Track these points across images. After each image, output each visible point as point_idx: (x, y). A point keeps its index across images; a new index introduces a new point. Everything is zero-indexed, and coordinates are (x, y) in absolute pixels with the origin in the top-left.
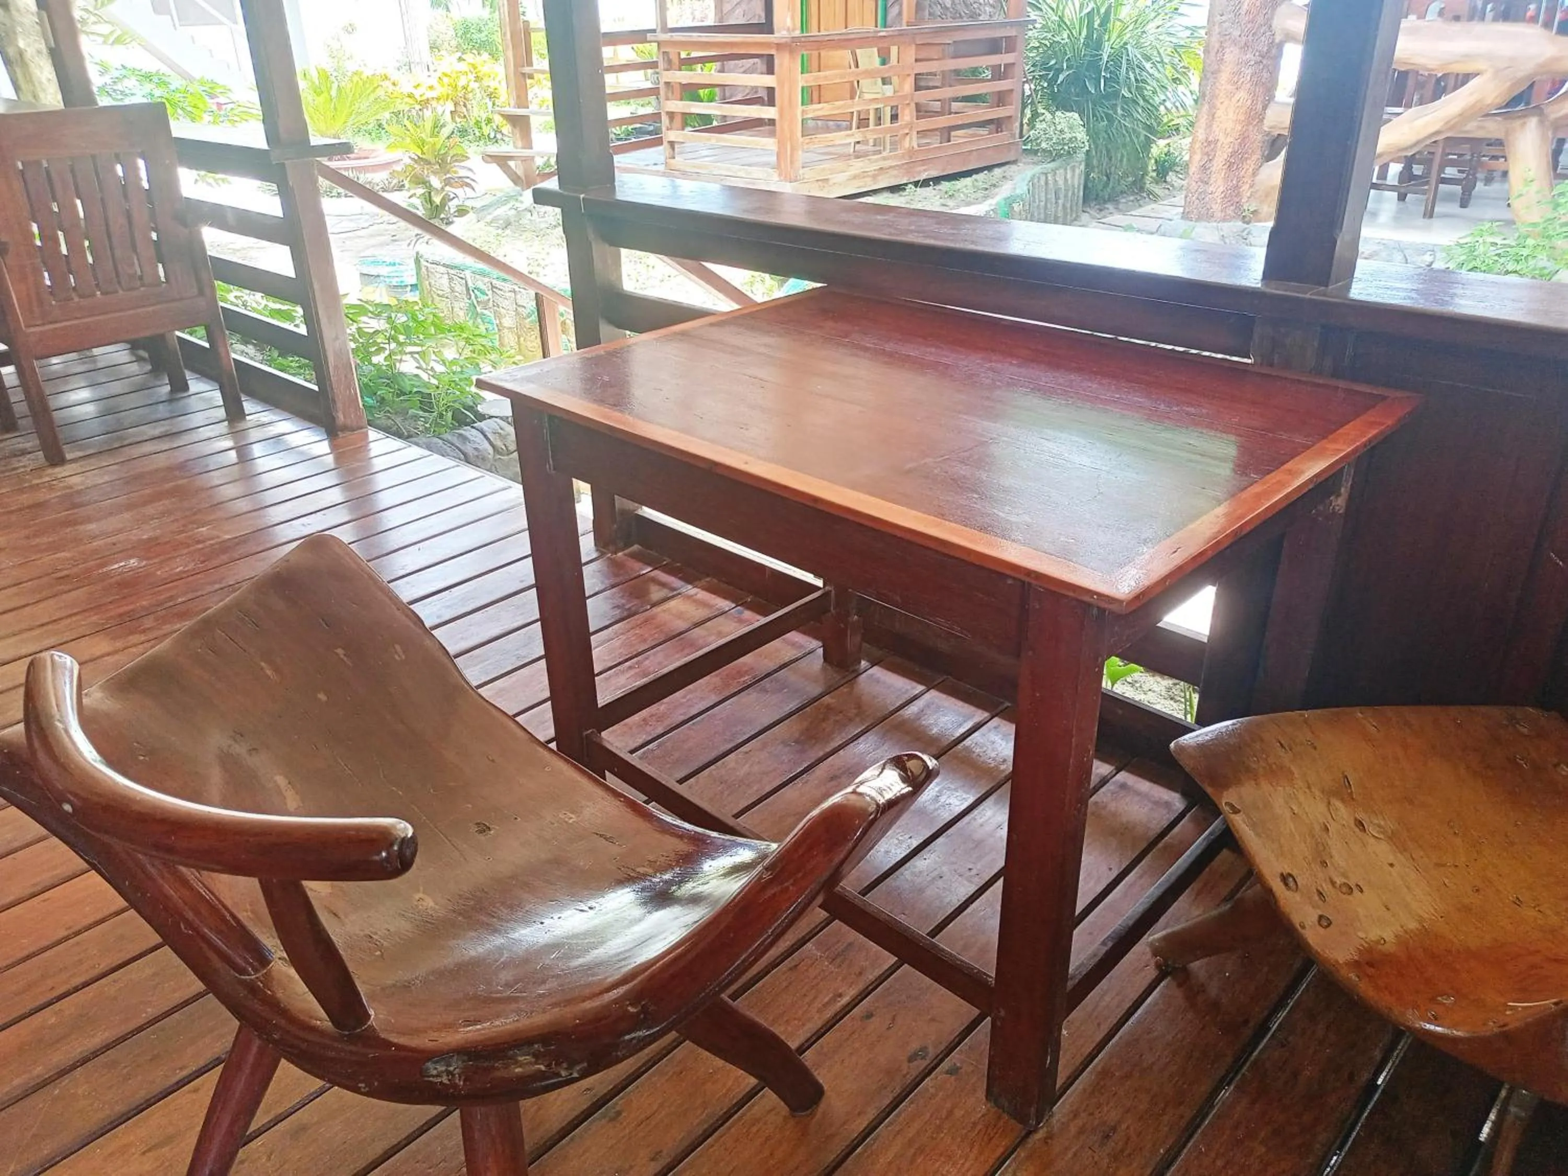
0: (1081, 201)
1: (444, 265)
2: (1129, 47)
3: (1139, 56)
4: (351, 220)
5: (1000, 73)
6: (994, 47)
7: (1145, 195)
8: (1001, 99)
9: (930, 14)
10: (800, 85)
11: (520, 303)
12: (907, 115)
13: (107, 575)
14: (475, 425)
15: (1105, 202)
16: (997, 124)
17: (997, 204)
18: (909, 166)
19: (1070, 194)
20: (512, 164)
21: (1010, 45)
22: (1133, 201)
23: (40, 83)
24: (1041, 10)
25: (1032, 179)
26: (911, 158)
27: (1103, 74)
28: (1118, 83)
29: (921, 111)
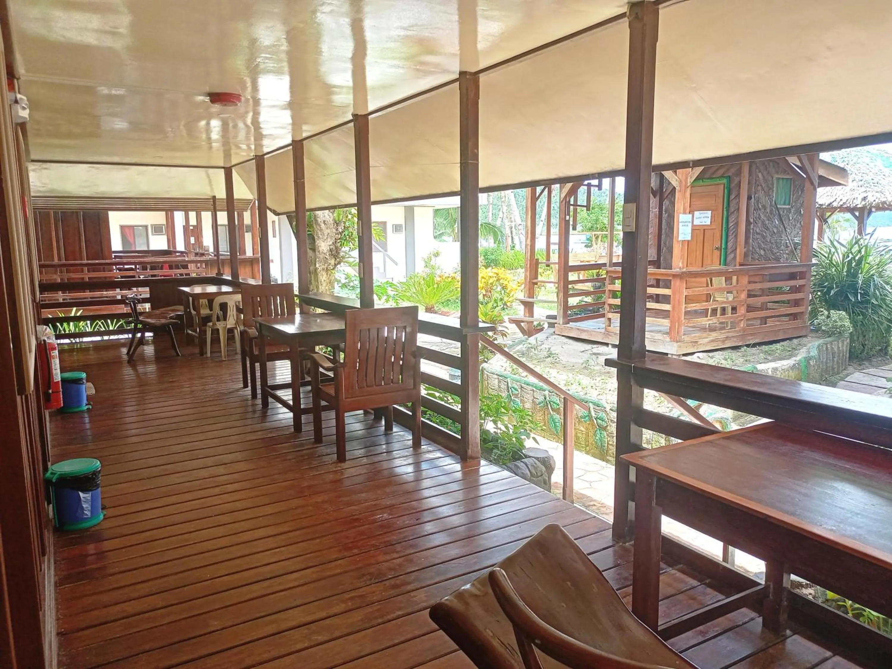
0: (848, 359)
1: (497, 375)
2: (875, 277)
3: (881, 282)
4: (437, 346)
5: (795, 290)
6: (792, 276)
7: (888, 357)
8: (797, 303)
9: (752, 258)
10: (685, 294)
11: (535, 396)
12: (742, 310)
13: (374, 521)
14: (523, 460)
15: (863, 360)
16: (794, 316)
17: (800, 360)
18: (743, 337)
19: (841, 355)
20: (522, 324)
21: (802, 275)
22: (881, 361)
23: (321, 282)
24: (818, 257)
25: (819, 346)
26: (744, 332)
27: (859, 291)
28: (868, 296)
29: (750, 309)
